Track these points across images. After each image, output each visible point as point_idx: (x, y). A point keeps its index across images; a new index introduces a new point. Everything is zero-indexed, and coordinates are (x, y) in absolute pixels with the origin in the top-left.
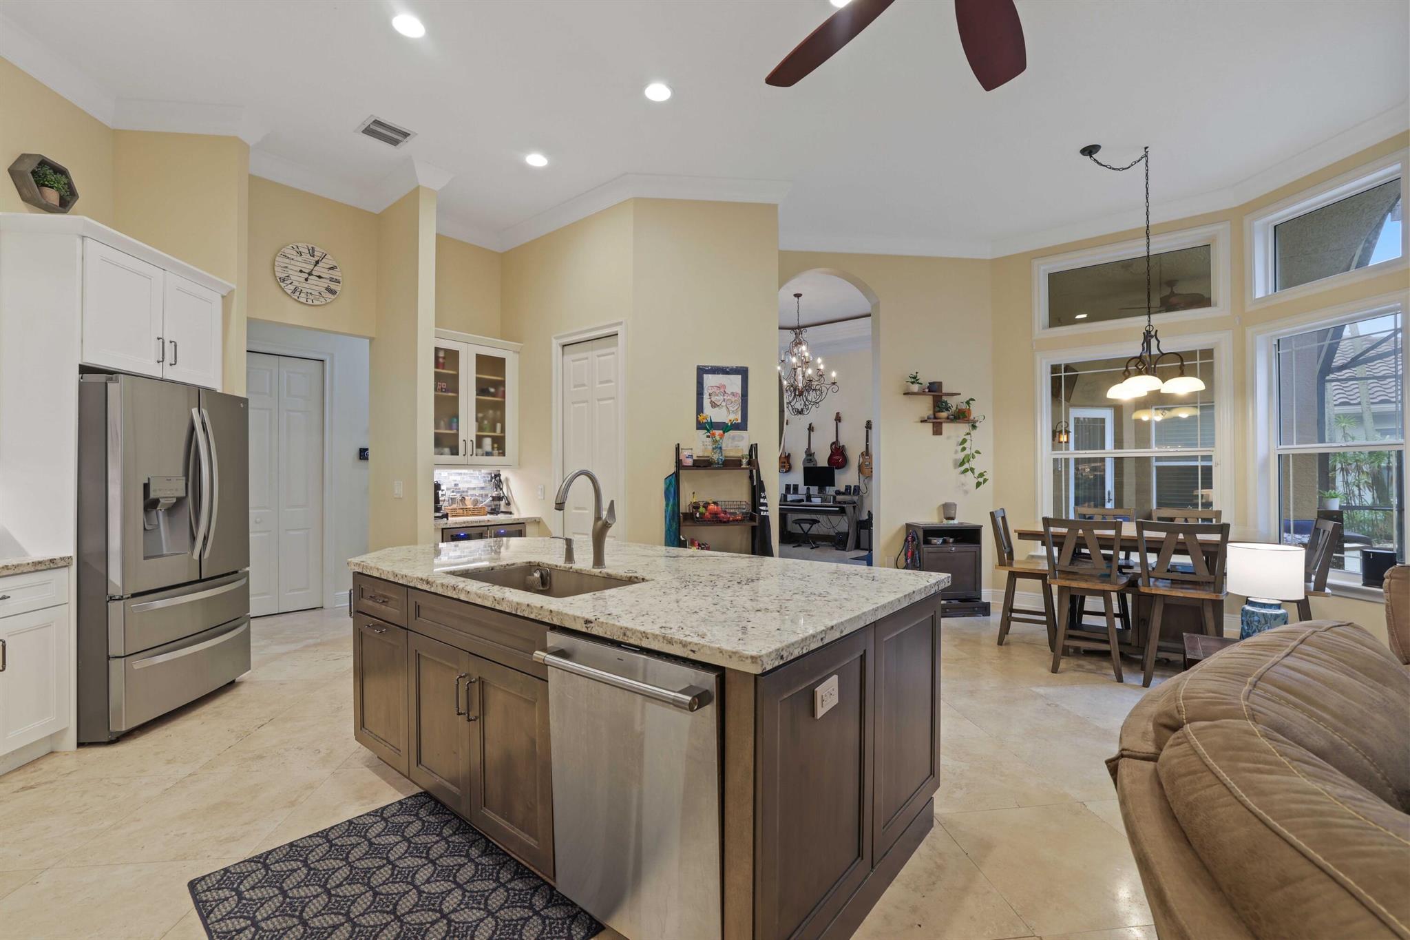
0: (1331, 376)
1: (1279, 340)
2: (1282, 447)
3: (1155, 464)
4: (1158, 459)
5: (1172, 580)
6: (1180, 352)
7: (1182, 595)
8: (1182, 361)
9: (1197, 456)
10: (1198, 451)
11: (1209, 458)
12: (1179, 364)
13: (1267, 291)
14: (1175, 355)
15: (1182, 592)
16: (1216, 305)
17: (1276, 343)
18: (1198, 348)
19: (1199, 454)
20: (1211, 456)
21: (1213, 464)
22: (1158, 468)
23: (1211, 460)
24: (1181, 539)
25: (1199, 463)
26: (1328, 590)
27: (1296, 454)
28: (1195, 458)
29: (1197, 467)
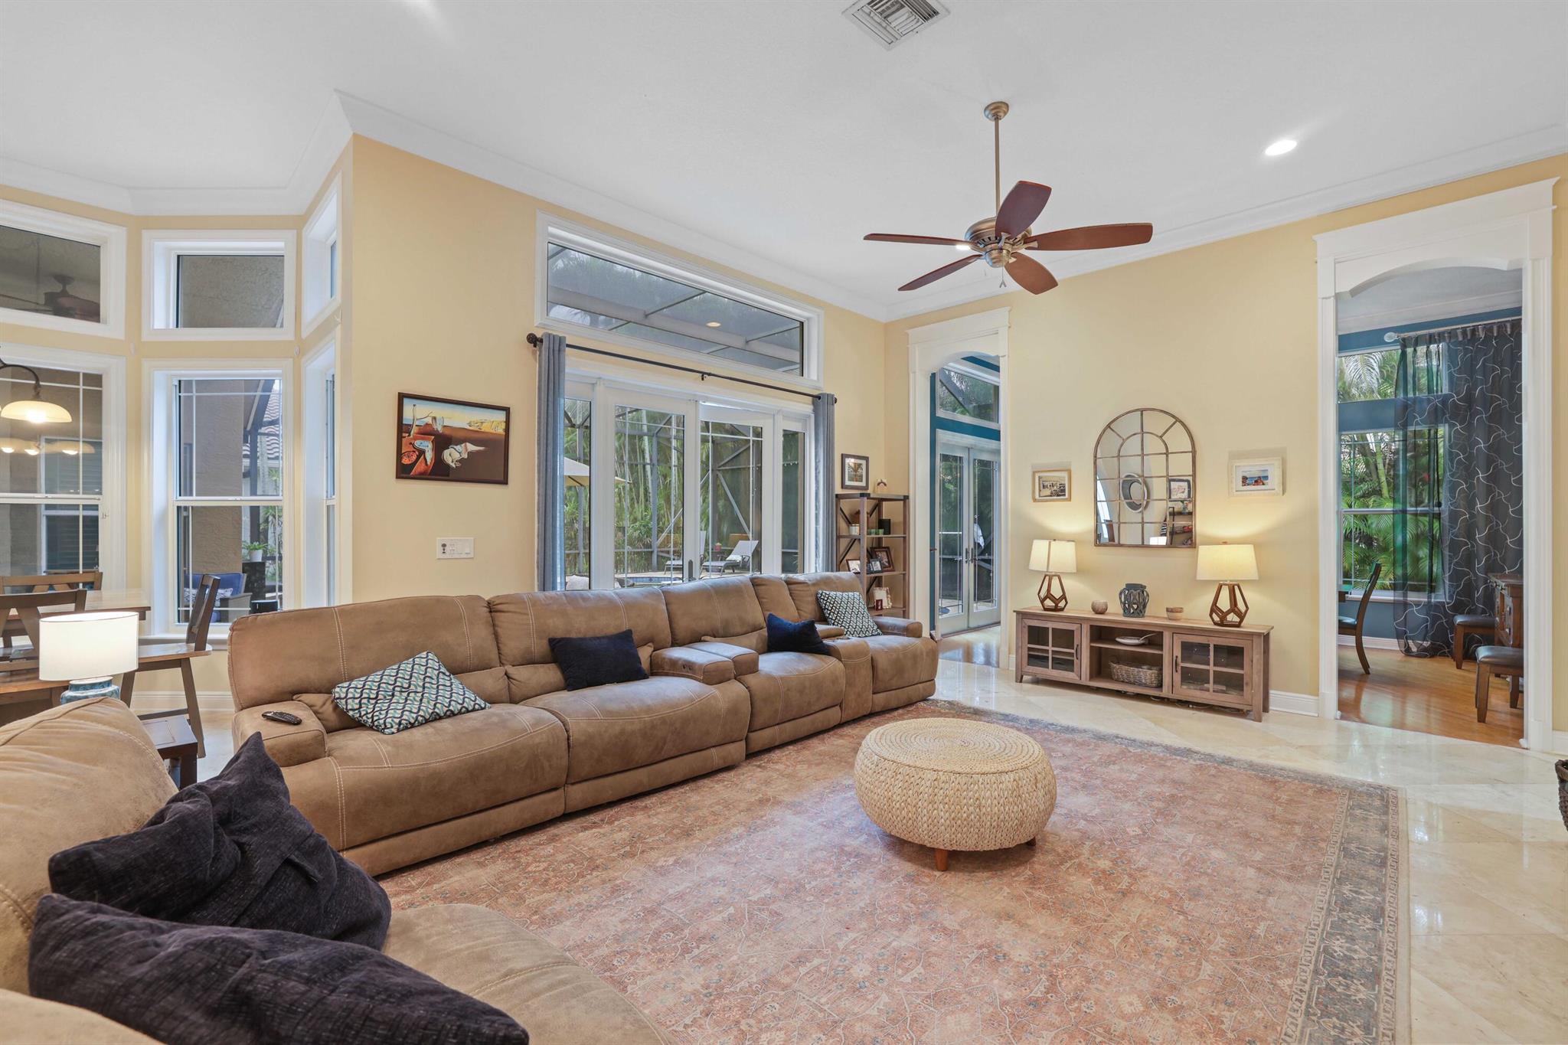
0: (263, 430)
1: (180, 381)
2: (182, 498)
3: (44, 513)
4: (49, 507)
5: (11, 671)
6: (39, 369)
7: (15, 690)
8: (37, 380)
9: (78, 505)
10: (80, 498)
11: (95, 507)
12: (34, 382)
13: (168, 324)
14: (25, 371)
15: (16, 687)
16: (105, 323)
17: (177, 384)
18: (82, 371)
19: (81, 502)
20: (97, 506)
21: (100, 514)
22: (49, 518)
23: (97, 510)
24: (14, 616)
25: (81, 513)
26: (209, 647)
27: (197, 507)
28: (76, 507)
29: (78, 517)
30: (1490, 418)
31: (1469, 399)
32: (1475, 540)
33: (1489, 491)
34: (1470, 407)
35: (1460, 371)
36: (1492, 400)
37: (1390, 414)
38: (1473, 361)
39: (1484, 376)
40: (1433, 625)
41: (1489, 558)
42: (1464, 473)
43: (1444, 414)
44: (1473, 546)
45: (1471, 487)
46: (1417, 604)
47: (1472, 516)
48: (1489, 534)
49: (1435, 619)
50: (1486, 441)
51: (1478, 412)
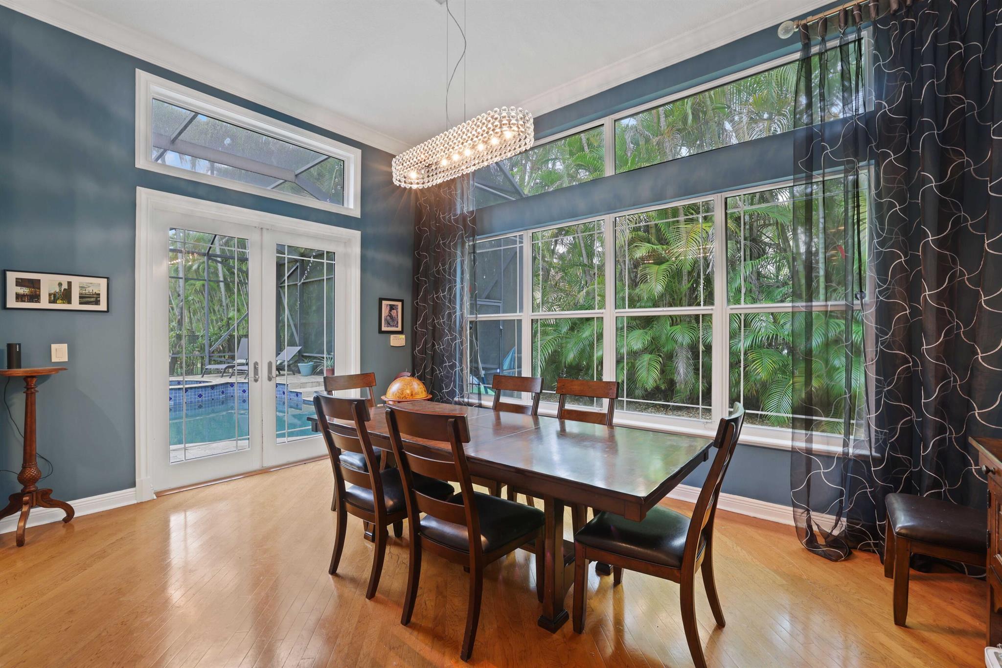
30: (944, 138)
31: (909, 108)
32: (921, 356)
33: (943, 268)
34: (909, 124)
35: (893, 64)
36: (948, 104)
37: (788, 152)
38: (917, 40)
39: (935, 64)
40: (851, 495)
41: (941, 442)
42: (901, 238)
43: (868, 142)
44: (915, 364)
45: (913, 261)
46: (827, 457)
47: (915, 312)
48: (946, 343)
49: (854, 485)
50: (940, 176)
51: (923, 127)
